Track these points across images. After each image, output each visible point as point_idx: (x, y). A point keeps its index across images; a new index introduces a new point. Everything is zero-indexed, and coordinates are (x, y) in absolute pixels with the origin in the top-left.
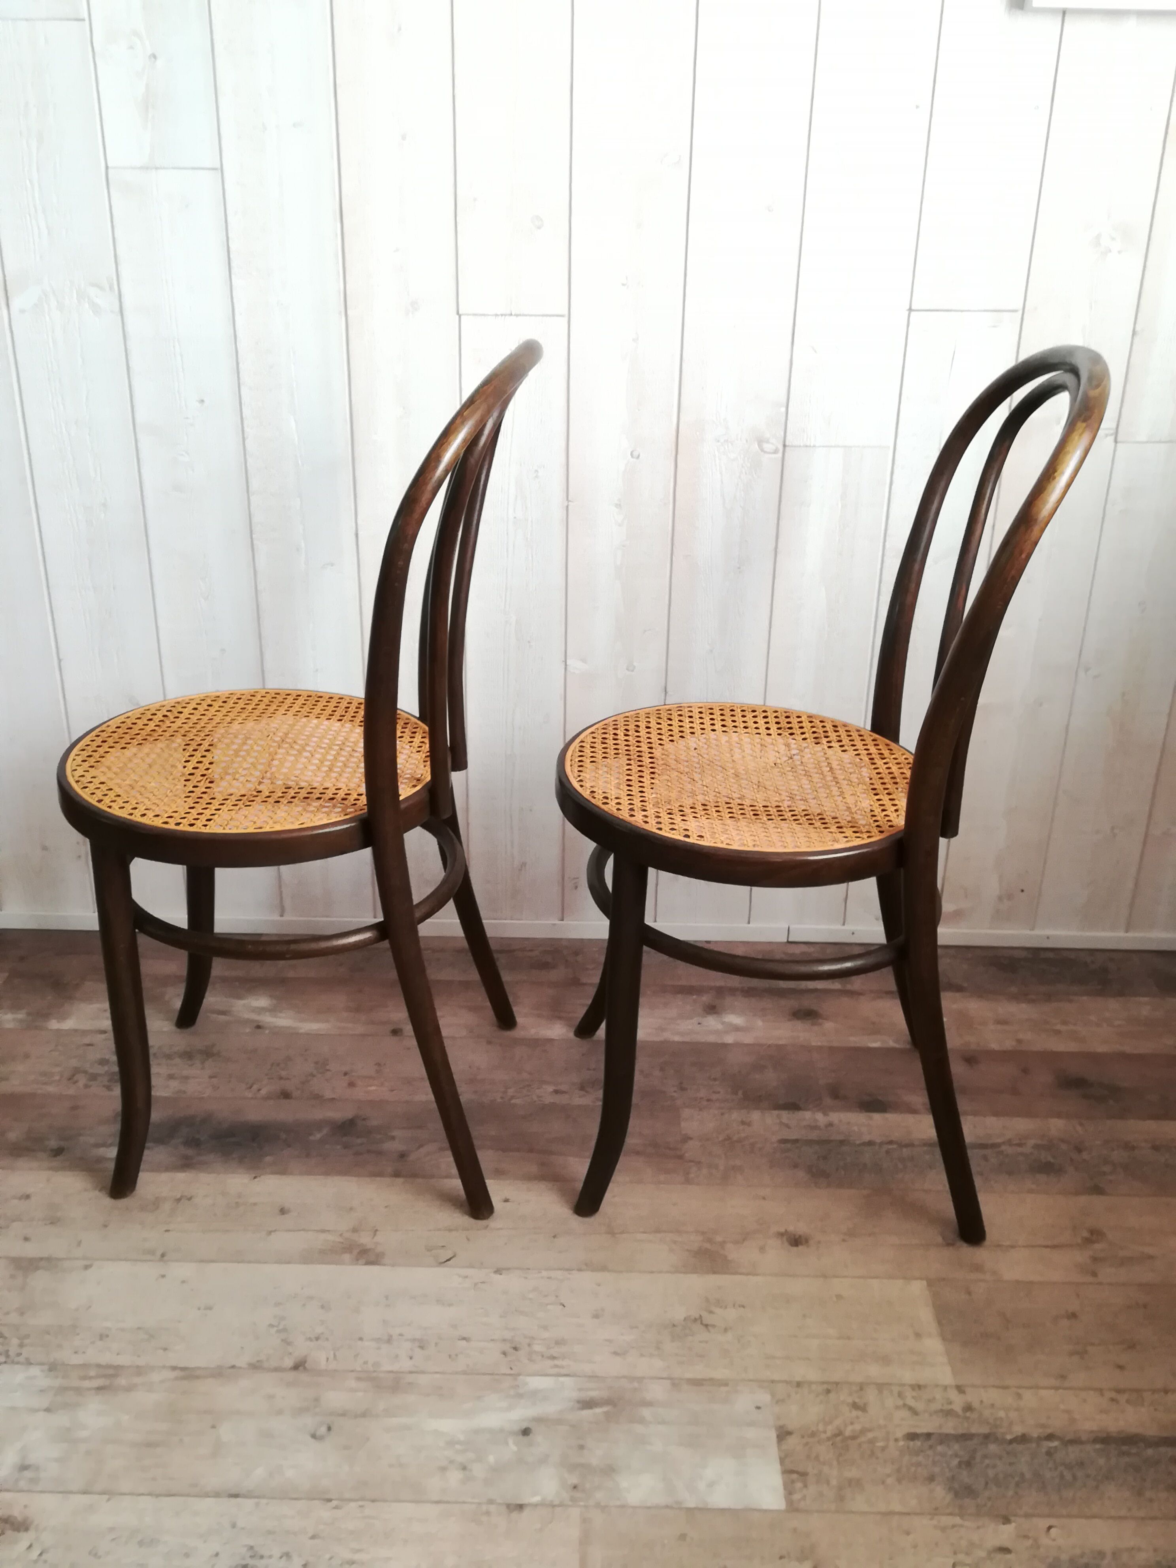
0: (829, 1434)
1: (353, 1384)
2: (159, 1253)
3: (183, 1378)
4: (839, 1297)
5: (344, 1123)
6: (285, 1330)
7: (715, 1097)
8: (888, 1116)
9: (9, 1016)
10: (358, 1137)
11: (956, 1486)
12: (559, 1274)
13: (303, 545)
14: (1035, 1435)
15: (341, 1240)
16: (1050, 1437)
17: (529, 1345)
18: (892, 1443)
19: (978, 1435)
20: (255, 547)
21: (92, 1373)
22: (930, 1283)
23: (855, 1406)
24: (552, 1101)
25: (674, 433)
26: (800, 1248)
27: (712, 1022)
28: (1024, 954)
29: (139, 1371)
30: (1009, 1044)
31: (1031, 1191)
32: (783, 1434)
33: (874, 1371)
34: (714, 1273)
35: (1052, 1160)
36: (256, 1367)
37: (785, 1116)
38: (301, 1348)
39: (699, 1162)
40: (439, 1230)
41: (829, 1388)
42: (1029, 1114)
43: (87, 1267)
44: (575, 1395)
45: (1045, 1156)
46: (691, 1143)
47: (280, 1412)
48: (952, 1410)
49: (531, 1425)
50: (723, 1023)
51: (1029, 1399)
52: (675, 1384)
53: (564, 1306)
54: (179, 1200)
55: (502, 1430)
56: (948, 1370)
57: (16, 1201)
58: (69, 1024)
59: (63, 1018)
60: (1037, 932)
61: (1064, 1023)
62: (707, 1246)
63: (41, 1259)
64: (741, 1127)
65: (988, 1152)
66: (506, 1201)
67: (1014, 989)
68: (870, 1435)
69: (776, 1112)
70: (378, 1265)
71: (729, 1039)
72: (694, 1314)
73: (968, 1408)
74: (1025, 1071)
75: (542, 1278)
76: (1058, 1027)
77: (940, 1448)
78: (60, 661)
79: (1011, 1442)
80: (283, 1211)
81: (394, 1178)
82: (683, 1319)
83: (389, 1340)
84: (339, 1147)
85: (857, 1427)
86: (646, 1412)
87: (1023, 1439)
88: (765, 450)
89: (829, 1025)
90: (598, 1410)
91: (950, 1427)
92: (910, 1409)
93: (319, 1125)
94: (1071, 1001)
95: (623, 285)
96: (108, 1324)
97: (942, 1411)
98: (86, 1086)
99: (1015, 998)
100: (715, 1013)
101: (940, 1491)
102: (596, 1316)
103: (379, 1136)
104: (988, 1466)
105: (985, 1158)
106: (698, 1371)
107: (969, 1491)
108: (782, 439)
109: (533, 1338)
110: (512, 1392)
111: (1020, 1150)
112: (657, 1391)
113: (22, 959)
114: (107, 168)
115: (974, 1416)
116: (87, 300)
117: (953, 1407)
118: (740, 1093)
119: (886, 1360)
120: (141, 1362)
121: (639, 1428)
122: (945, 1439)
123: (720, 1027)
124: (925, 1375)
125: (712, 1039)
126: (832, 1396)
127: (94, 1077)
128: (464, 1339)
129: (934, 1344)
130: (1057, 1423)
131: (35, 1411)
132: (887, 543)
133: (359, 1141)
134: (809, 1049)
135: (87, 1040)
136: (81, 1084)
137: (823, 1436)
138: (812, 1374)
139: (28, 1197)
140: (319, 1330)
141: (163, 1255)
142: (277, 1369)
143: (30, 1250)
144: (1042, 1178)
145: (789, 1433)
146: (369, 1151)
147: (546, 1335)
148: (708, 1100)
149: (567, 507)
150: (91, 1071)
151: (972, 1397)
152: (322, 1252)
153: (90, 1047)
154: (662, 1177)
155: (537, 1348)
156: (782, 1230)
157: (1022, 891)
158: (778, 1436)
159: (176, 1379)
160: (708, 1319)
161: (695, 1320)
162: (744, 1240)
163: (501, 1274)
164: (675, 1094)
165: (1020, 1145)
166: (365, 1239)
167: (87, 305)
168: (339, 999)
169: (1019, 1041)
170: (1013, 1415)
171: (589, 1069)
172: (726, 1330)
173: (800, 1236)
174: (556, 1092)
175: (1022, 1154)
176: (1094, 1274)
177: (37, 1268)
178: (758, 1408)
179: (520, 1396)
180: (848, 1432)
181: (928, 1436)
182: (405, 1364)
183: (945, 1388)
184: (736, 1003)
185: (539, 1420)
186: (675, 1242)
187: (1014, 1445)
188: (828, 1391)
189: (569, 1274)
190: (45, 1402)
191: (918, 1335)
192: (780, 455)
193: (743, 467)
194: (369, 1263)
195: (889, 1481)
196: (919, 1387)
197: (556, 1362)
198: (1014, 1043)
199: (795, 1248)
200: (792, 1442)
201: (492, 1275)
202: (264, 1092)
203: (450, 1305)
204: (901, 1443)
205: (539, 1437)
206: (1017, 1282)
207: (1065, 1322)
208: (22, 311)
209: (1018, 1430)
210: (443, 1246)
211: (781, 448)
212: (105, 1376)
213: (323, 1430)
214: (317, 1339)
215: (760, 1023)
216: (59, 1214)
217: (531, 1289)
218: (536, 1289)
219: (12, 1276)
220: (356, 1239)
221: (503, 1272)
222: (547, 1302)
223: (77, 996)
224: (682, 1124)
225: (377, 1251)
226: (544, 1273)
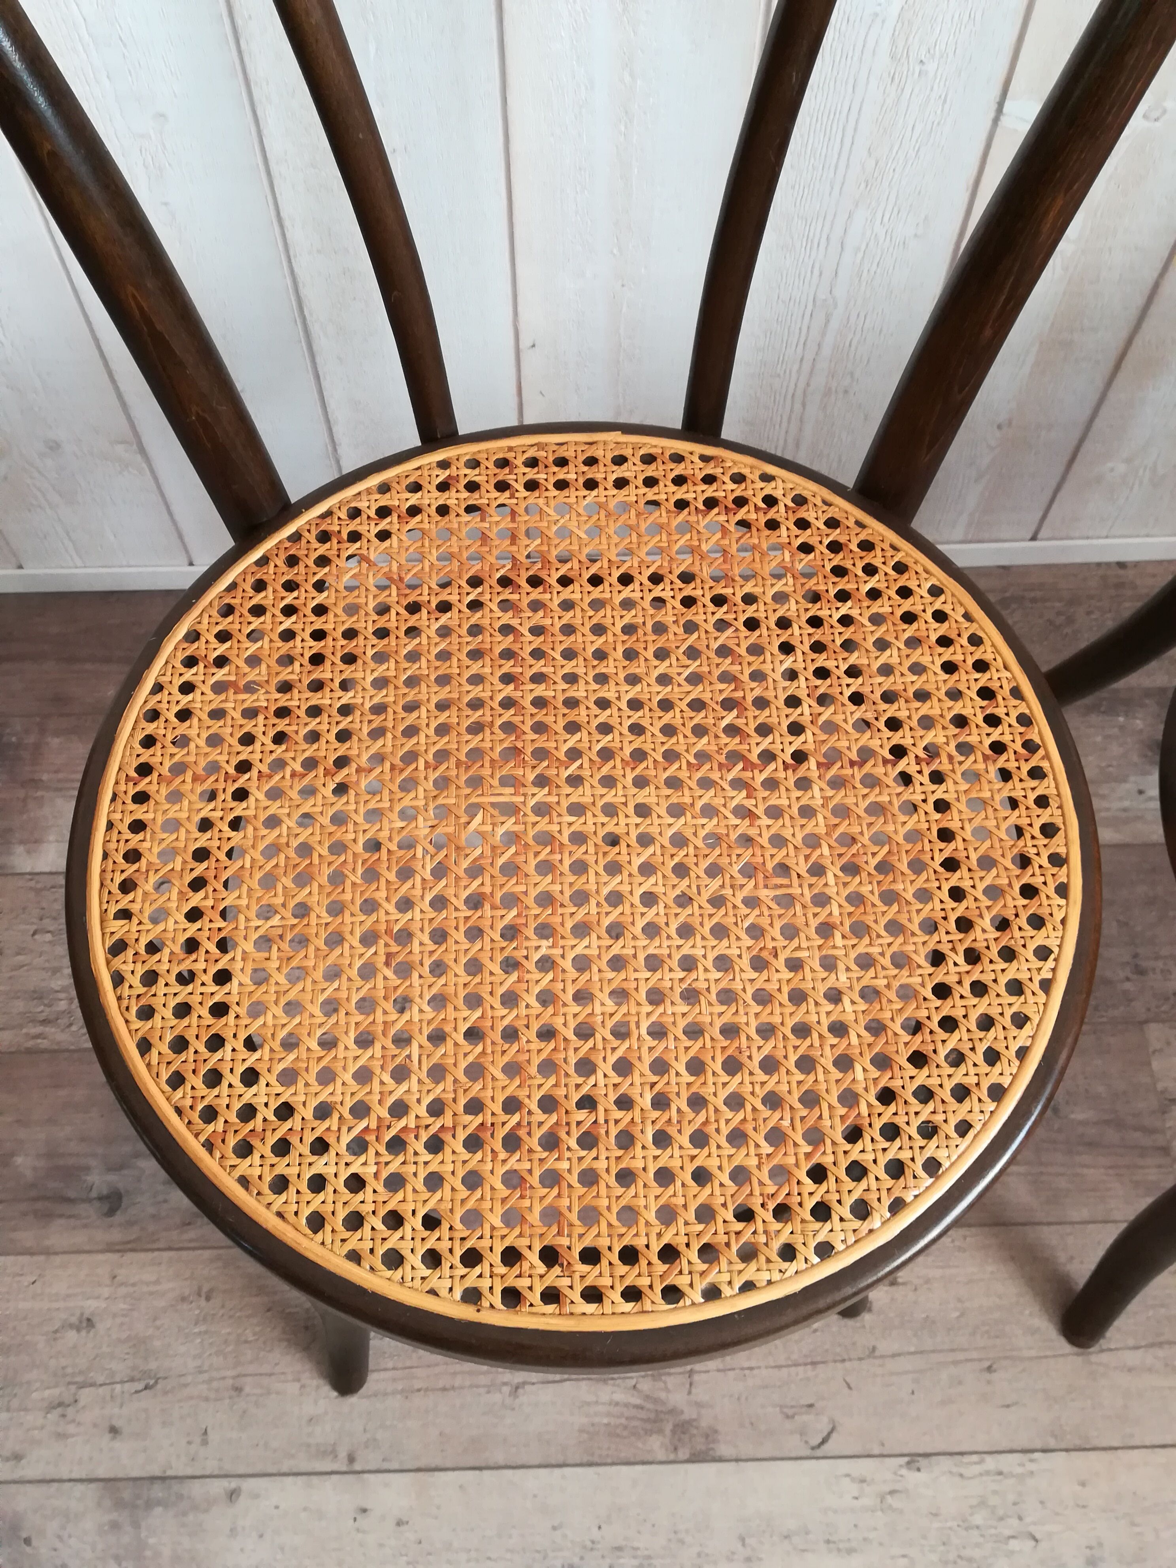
2: (343, 1454)
15: (638, 1401)
40: (796, 1365)
43: (233, 1495)
53: (1036, 1541)
63: (153, 1479)
70: (713, 1458)
75: (988, 1473)
139: (90, 1323)
141: (351, 1459)
143: (128, 1459)
163: (919, 1470)
164: (1127, 986)
166: (677, 1395)
189: (1031, 1461)
194: (696, 1458)
201: (904, 1471)
203: (850, 1551)
210: (811, 1406)
216: (153, 1365)
217: (974, 1502)
218: (983, 1503)
219: (115, 1526)
220: (663, 1395)
221: (923, 1462)
222: (1007, 1532)
223: (45, 777)
224: (1155, 1065)
225: (704, 1424)
226: (991, 1463)
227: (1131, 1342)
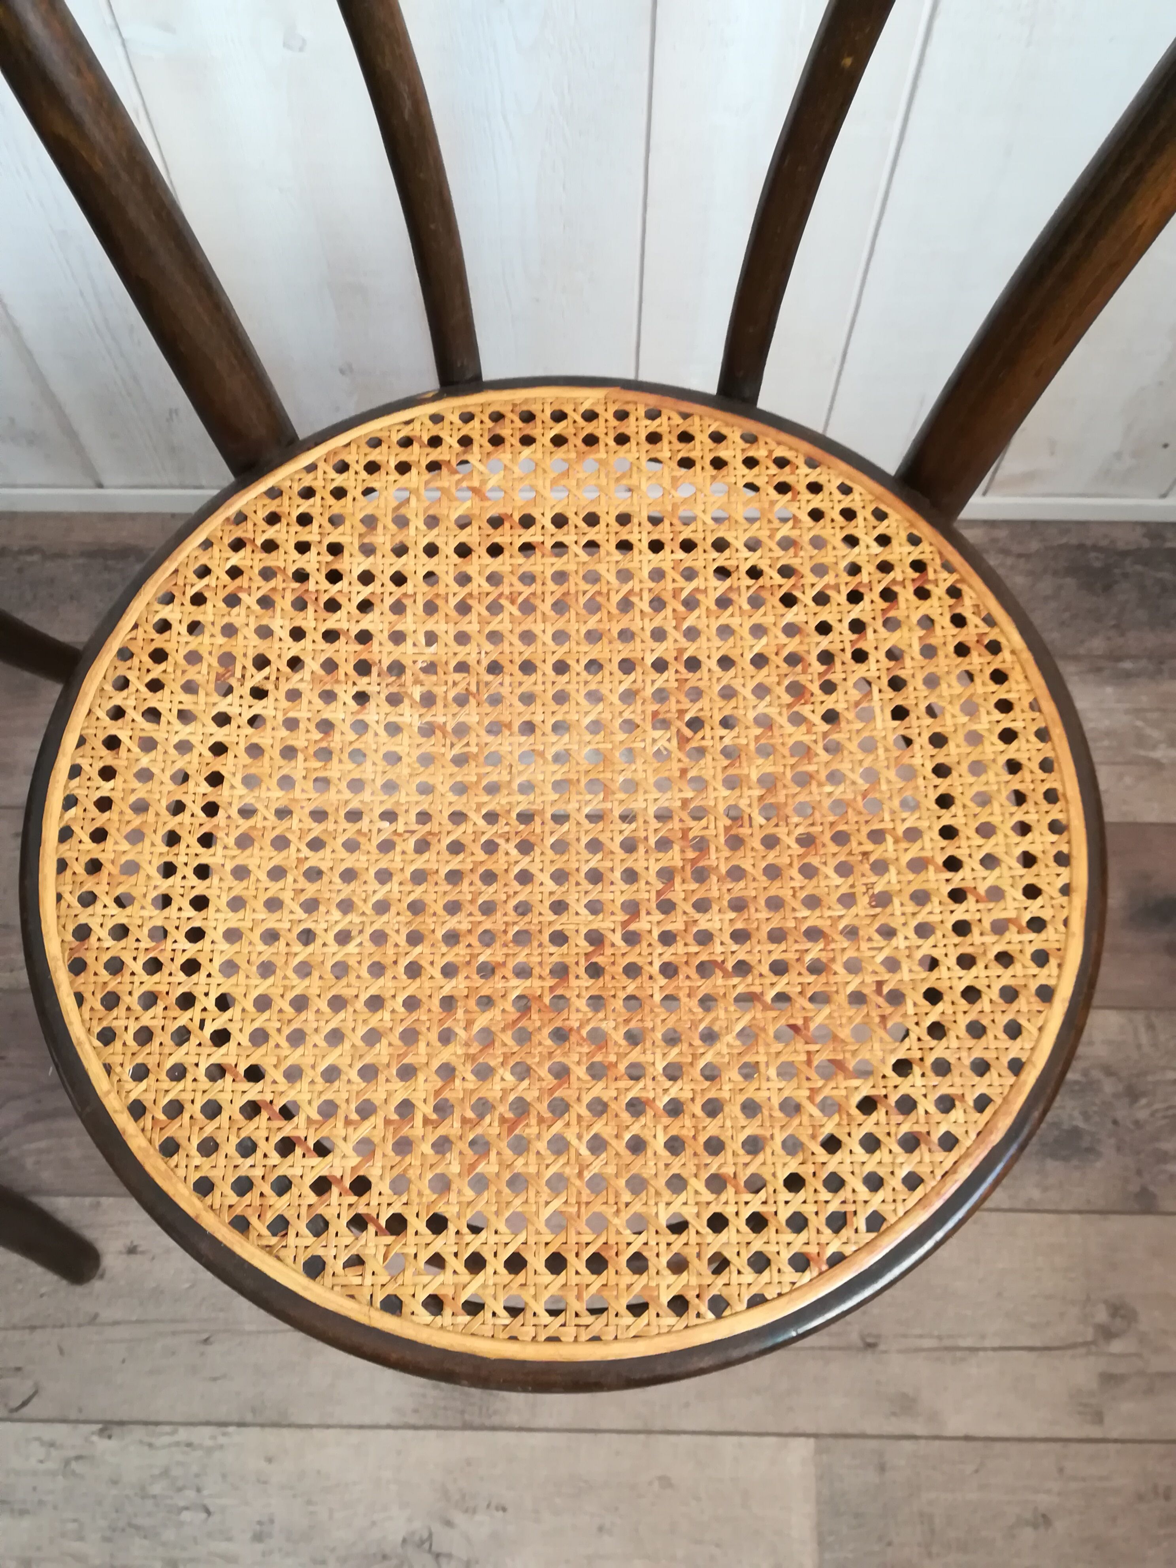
4: (664, 1482)
22: (820, 1446)
35: (1081, 1124)
66: (132, 1250)
67: (1097, 644)
72: (420, 1527)
76: (1161, 753)
82: (400, 1539)
102: (258, 1537)
157: (1166, 446)
160: (441, 1539)
161: (421, 1543)
176: (1098, 1418)
206: (967, 1437)
207: (1028, 1534)
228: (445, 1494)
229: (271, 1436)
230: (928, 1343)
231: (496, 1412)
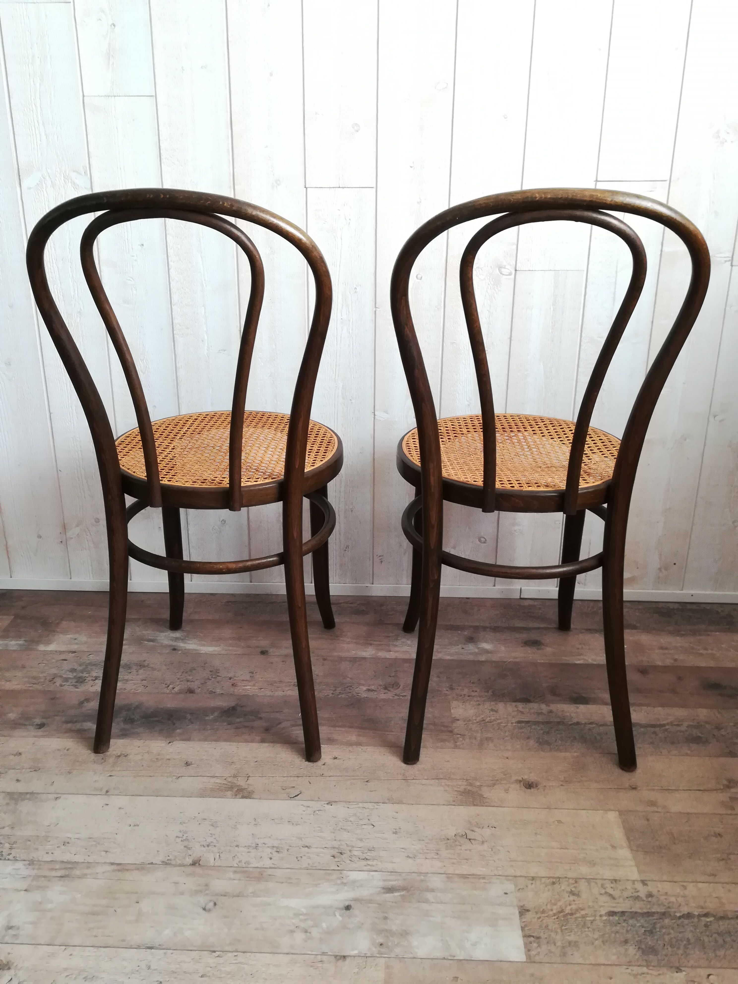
0: (555, 911)
1: (231, 875)
2: (105, 790)
3: (119, 870)
4: (559, 822)
5: (229, 709)
6: (187, 840)
7: (473, 694)
8: (589, 706)
9: (13, 642)
10: (238, 718)
11: (643, 946)
12: (370, 805)
13: (206, 338)
14: (696, 913)
15: (226, 783)
16: (706, 915)
17: (350, 851)
18: (598, 918)
19: (658, 913)
20: (175, 339)
21: (57, 867)
22: (621, 813)
23: (572, 893)
24: (365, 696)
25: (444, 262)
26: (532, 790)
27: (471, 647)
28: (676, 606)
29: (89, 865)
30: (669, 662)
31: (687, 754)
32: (523, 911)
33: (585, 870)
34: (475, 805)
35: (700, 735)
36: (166, 863)
37: (520, 706)
38: (197, 851)
39: (464, 735)
40: (291, 777)
41: (555, 881)
42: (684, 706)
43: (56, 798)
44: (381, 884)
45: (696, 733)
46: (458, 722)
47: (182, 893)
48: (638, 896)
49: (352, 903)
50: (478, 648)
51: (692, 889)
52: (449, 877)
54: (119, 756)
55: (331, 907)
56: (635, 869)
57: (12, 757)
58: (52, 647)
59: (48, 643)
60: (684, 592)
61: (706, 649)
62: (469, 788)
63: (27, 793)
64: (492, 713)
65: (657, 729)
66: (335, 758)
67: (670, 628)
68: (583, 913)
69: (514, 704)
70: (250, 798)
71: (483, 658)
72: (461, 831)
73: (650, 895)
74: (680, 678)
75: (359, 807)
76: (701, 651)
77: (631, 922)
78: (50, 414)
79: (680, 918)
80: (187, 764)
81: (261, 744)
82: (454, 835)
83: (257, 846)
84: (225, 724)
85: (574, 907)
86: (429, 896)
87: (689, 916)
88: (503, 273)
89: (549, 650)
90: (396, 894)
91: (638, 907)
92: (610, 895)
93: (213, 710)
94: (709, 635)
95: (411, 167)
96: (69, 835)
97: (631, 897)
98: (61, 686)
99: (671, 633)
100: (473, 642)
101: (632, 950)
102: (395, 833)
103: (251, 717)
104: (664, 934)
105: (655, 733)
106: (465, 869)
107: (653, 950)
108: (514, 266)
109: (353, 847)
110: (339, 882)
111: (678, 728)
112: (436, 882)
113: (23, 608)
114: (84, 96)
115: (654, 900)
116: (70, 181)
117: (639, 894)
118: (490, 691)
119: (593, 863)
120: (90, 860)
121: (424, 906)
122: (634, 915)
123: (476, 650)
124: (620, 873)
125: (471, 658)
126: (556, 886)
127: (66, 680)
128: (307, 846)
129: (625, 853)
130: (711, 906)
131: (17, 890)
132: (583, 333)
133: (238, 720)
134: (535, 664)
135: (63, 657)
136: (58, 684)
137: (551, 913)
138: (542, 872)
139: (20, 754)
140: (209, 840)
141: (107, 792)
142: (180, 865)
143: (20, 788)
144: (694, 746)
145: (528, 911)
146: (245, 727)
147: (361, 844)
148: (469, 696)
149: (375, 312)
150: (64, 676)
151: (652, 888)
152: (212, 790)
153: (65, 662)
154: (439, 744)
155: (356, 853)
156: (520, 778)
157: (675, 564)
158: (520, 912)
159: (114, 871)
160: (471, 835)
161: (462, 836)
162: (494, 784)
163: (331, 805)
164: (446, 692)
165: (678, 725)
166: (241, 782)
167: (70, 184)
168: (227, 632)
169: (676, 660)
170: (680, 900)
171: (390, 676)
172: (483, 842)
173: (532, 783)
174: (368, 690)
175: (681, 731)
176: (733, 808)
177: (23, 800)
178: (506, 893)
179: (345, 884)
180: (568, 910)
181: (623, 913)
182: (268, 863)
183: (634, 882)
184: (487, 636)
185: (356, 900)
186: (448, 786)
187: (682, 920)
188: (554, 883)
189: (378, 805)
190: (24, 885)
191: (613, 847)
192: (513, 276)
193: (489, 284)
194: (243, 797)
195: (597, 943)
196: (616, 881)
197: (369, 862)
198: (672, 661)
199: (529, 790)
200: (529, 916)
201: (326, 806)
202: (176, 689)
203: (297, 825)
204: (604, 918)
205: (356, 911)
206: (680, 813)
207: (714, 839)
208: (30, 188)
209: (685, 910)
210: (293, 787)
211: (513, 272)
212: (66, 868)
213: (211, 904)
214: (208, 846)
215: (503, 648)
216: (40, 765)
217: (352, 815)
218: (355, 815)
219: (7, 804)
220: (235, 782)
221: (333, 804)
222: (363, 823)
223: (58, 630)
224: (452, 711)
225: (249, 789)
226: (361, 805)
227: (426, 778)
228: (470, 822)
229: (396, 806)
230: (656, 788)
231: (487, 802)
